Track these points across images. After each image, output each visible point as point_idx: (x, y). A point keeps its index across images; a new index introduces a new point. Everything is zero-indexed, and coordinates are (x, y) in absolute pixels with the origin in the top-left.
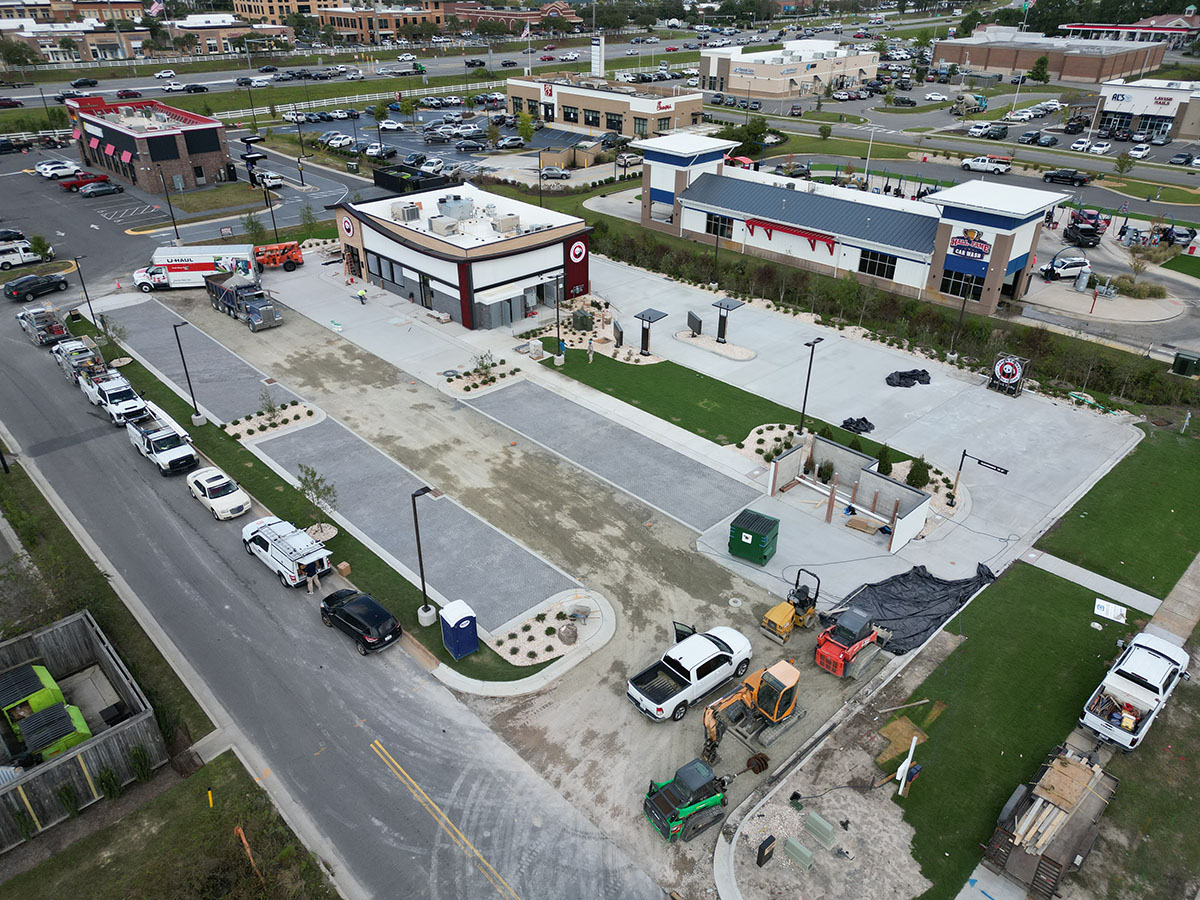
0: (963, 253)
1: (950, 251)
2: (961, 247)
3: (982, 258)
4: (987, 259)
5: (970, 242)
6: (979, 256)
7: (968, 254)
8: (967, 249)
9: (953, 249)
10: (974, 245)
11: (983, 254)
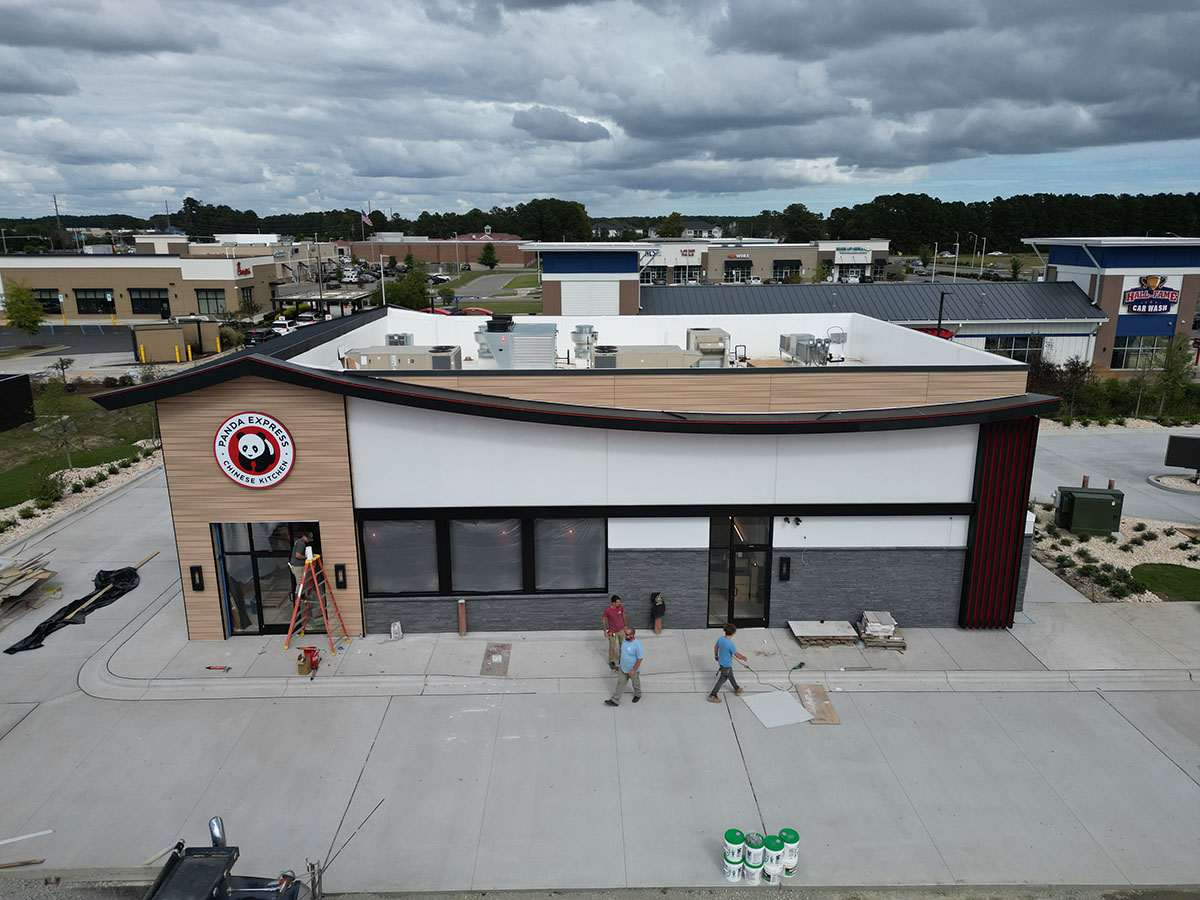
0: (1144, 309)
1: (1123, 311)
2: (1138, 302)
3: (1168, 310)
4: (1174, 310)
5: (1151, 292)
6: (1165, 307)
7: (1151, 308)
8: (1147, 302)
9: (1126, 309)
10: (1157, 295)
11: (1169, 304)
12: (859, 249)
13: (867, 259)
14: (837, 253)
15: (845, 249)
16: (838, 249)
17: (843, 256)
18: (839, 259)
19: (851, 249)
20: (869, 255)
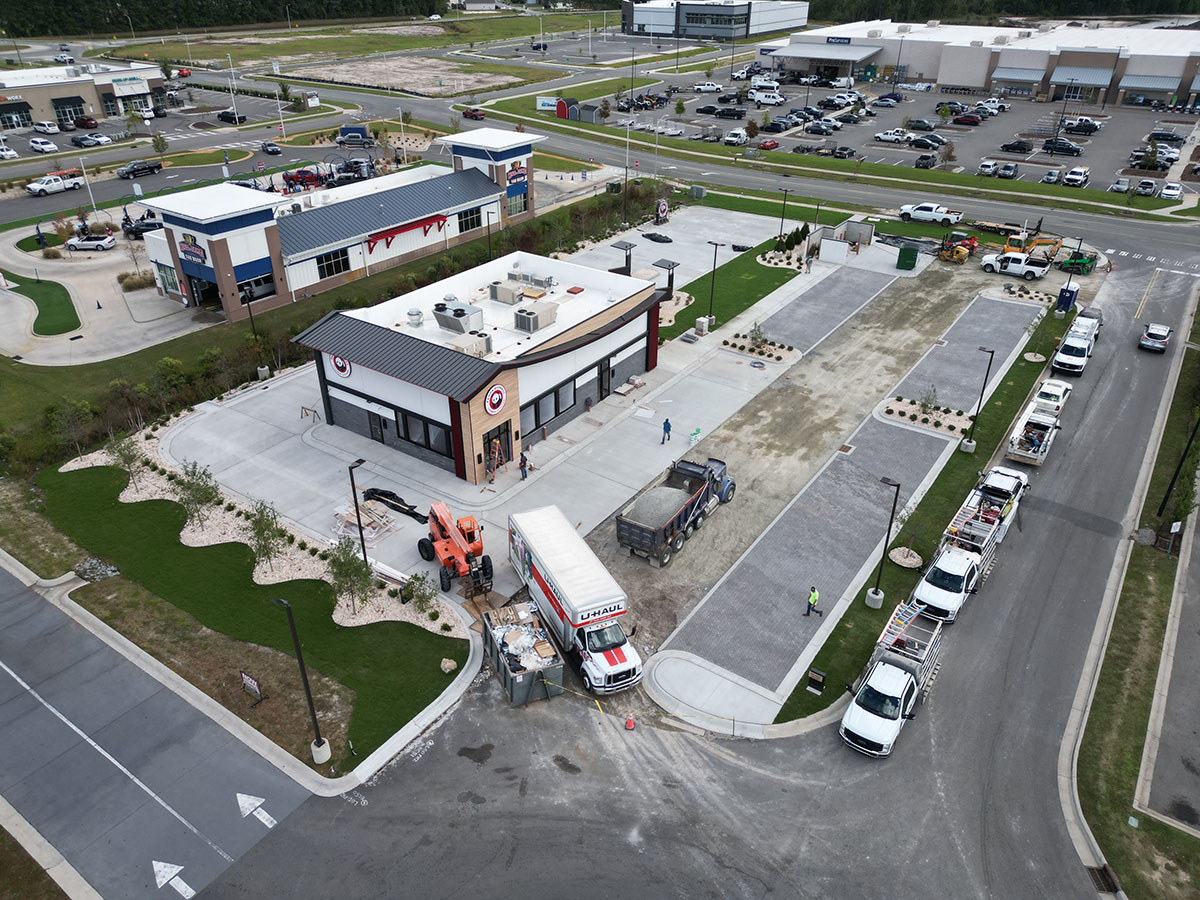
0: (515, 181)
1: (508, 184)
5: (517, 171)
7: (518, 180)
8: (516, 177)
12: (134, 79)
13: (145, 89)
14: (114, 85)
15: (120, 80)
16: (114, 81)
17: (122, 88)
18: (119, 91)
19: (126, 80)
20: (146, 84)
